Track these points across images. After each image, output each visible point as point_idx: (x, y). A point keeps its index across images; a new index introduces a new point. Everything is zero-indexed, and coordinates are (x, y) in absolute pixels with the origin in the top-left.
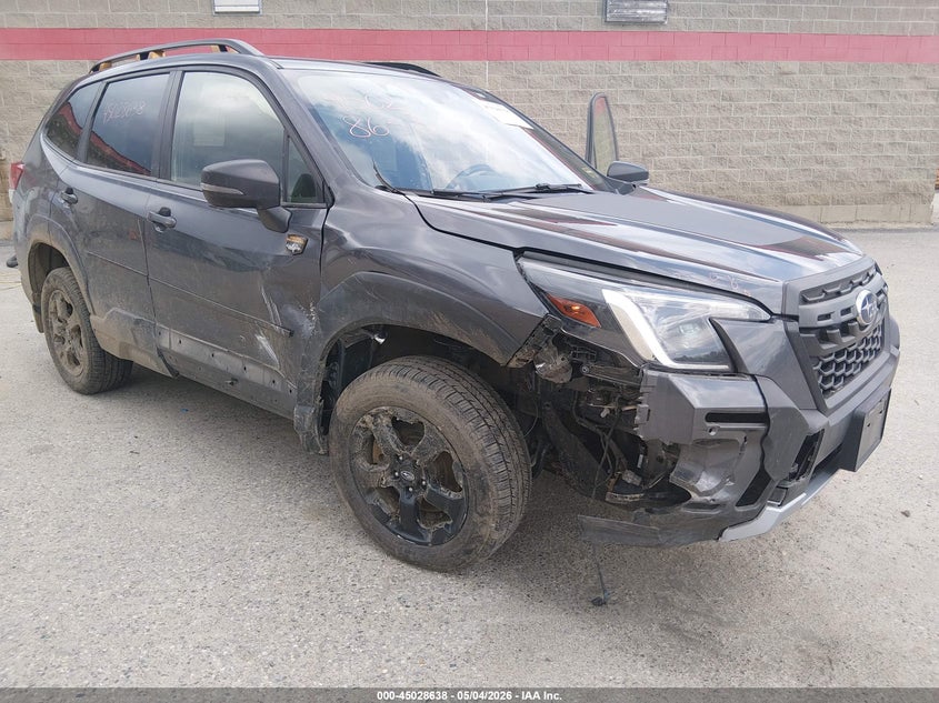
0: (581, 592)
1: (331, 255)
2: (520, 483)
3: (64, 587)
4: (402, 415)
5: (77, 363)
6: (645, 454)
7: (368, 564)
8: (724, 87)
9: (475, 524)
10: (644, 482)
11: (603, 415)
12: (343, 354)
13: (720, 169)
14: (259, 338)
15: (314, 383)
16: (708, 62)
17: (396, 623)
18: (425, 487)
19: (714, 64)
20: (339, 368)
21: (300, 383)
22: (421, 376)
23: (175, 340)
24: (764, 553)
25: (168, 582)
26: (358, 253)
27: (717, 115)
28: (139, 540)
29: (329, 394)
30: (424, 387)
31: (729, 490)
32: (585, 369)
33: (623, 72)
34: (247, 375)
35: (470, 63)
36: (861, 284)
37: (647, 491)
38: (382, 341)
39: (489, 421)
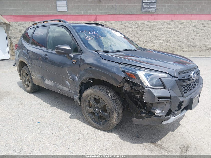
0: (133, 135)
1: (82, 64)
2: (120, 112)
3: (26, 132)
4: (96, 97)
5: (28, 86)
6: (147, 106)
7: (89, 129)
8: (169, 26)
9: (111, 120)
10: (146, 112)
11: (138, 97)
12: (84, 84)
13: (168, 44)
14: (66, 81)
15: (78, 90)
16: (165, 21)
17: (94, 140)
18: (101, 112)
19: (166, 21)
20: (83, 87)
21: (75, 90)
22: (100, 89)
23: (48, 82)
24: (173, 128)
25: (48, 131)
26: (87, 64)
27: (167, 32)
28: (42, 123)
29: (81, 93)
30: (100, 91)
31: (163, 113)
32: (133, 88)
33: (146, 23)
34: (64, 89)
35: (112, 21)
36: (193, 70)
37: (147, 114)
38: (92, 82)
39: (114, 99)
